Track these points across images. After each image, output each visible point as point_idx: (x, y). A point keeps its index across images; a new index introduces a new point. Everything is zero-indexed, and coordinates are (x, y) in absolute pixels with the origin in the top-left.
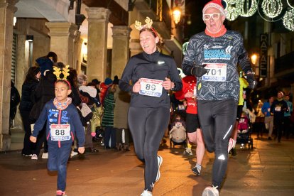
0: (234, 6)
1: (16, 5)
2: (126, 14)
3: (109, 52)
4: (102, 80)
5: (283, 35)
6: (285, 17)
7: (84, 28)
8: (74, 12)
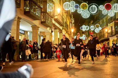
0: (84, 28)
1: (39, 29)
2: (62, 30)
3: (59, 39)
4: (57, 44)
5: (95, 34)
6: (95, 30)
7: (53, 33)
8: (51, 30)
